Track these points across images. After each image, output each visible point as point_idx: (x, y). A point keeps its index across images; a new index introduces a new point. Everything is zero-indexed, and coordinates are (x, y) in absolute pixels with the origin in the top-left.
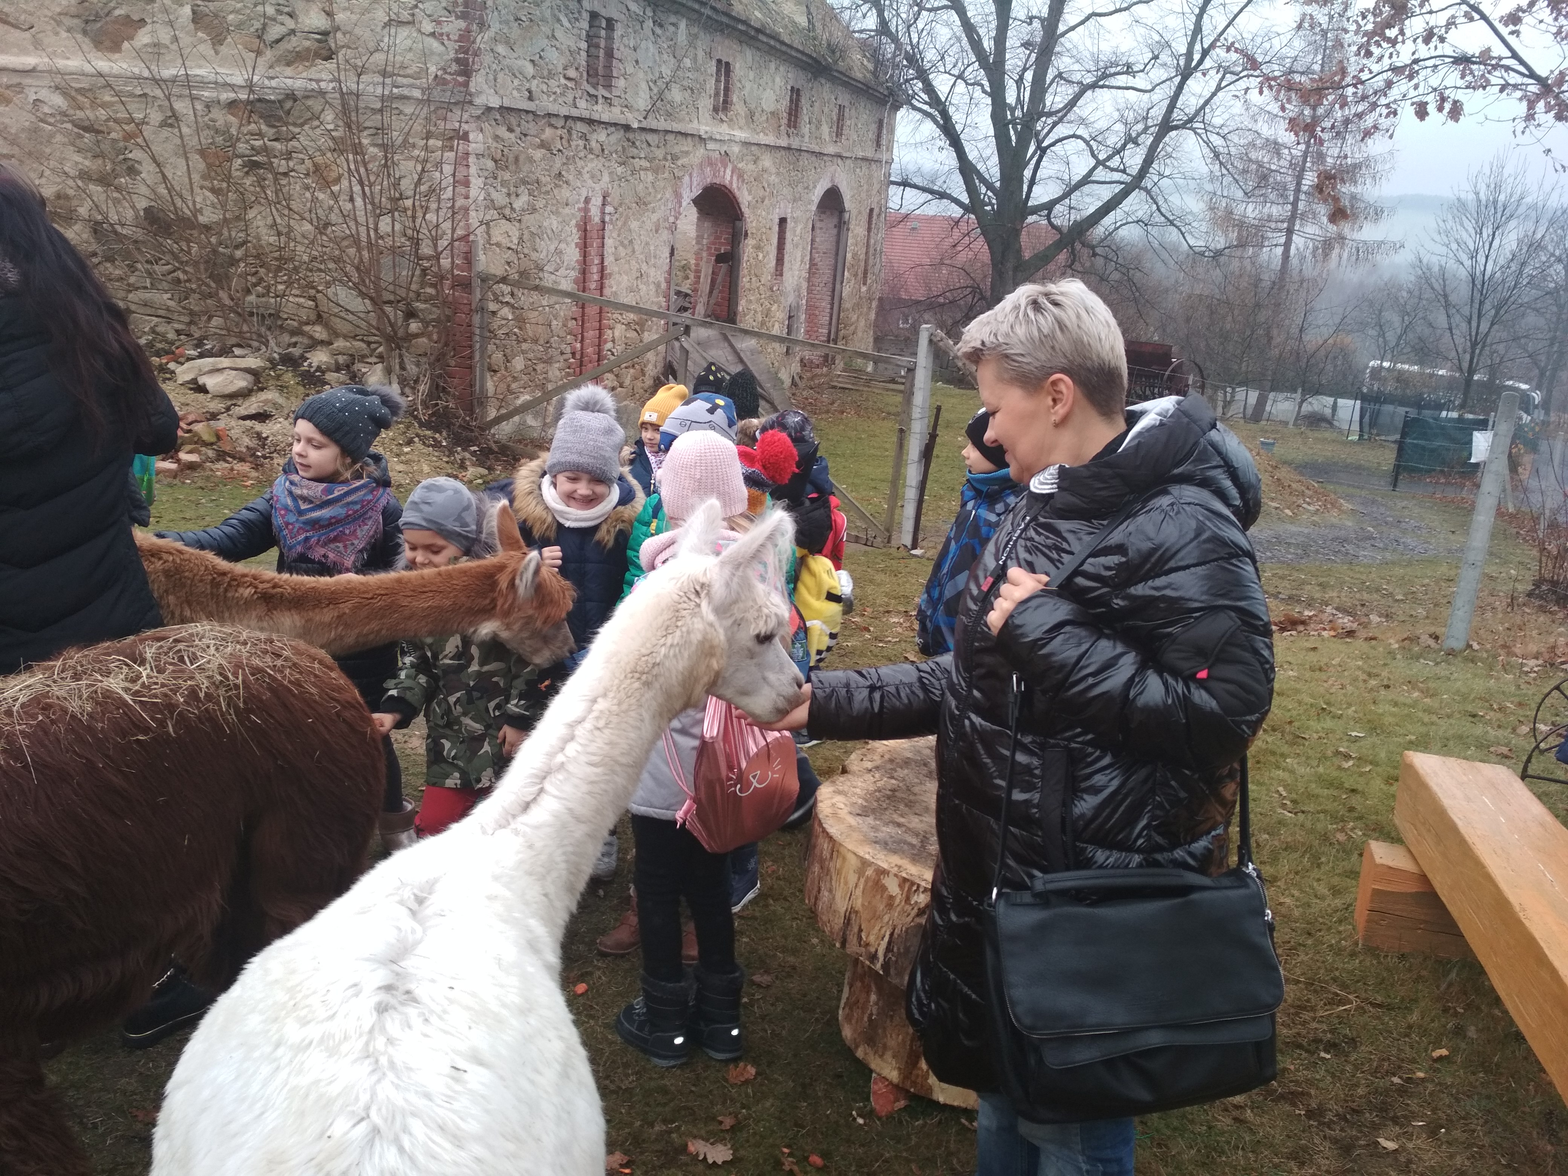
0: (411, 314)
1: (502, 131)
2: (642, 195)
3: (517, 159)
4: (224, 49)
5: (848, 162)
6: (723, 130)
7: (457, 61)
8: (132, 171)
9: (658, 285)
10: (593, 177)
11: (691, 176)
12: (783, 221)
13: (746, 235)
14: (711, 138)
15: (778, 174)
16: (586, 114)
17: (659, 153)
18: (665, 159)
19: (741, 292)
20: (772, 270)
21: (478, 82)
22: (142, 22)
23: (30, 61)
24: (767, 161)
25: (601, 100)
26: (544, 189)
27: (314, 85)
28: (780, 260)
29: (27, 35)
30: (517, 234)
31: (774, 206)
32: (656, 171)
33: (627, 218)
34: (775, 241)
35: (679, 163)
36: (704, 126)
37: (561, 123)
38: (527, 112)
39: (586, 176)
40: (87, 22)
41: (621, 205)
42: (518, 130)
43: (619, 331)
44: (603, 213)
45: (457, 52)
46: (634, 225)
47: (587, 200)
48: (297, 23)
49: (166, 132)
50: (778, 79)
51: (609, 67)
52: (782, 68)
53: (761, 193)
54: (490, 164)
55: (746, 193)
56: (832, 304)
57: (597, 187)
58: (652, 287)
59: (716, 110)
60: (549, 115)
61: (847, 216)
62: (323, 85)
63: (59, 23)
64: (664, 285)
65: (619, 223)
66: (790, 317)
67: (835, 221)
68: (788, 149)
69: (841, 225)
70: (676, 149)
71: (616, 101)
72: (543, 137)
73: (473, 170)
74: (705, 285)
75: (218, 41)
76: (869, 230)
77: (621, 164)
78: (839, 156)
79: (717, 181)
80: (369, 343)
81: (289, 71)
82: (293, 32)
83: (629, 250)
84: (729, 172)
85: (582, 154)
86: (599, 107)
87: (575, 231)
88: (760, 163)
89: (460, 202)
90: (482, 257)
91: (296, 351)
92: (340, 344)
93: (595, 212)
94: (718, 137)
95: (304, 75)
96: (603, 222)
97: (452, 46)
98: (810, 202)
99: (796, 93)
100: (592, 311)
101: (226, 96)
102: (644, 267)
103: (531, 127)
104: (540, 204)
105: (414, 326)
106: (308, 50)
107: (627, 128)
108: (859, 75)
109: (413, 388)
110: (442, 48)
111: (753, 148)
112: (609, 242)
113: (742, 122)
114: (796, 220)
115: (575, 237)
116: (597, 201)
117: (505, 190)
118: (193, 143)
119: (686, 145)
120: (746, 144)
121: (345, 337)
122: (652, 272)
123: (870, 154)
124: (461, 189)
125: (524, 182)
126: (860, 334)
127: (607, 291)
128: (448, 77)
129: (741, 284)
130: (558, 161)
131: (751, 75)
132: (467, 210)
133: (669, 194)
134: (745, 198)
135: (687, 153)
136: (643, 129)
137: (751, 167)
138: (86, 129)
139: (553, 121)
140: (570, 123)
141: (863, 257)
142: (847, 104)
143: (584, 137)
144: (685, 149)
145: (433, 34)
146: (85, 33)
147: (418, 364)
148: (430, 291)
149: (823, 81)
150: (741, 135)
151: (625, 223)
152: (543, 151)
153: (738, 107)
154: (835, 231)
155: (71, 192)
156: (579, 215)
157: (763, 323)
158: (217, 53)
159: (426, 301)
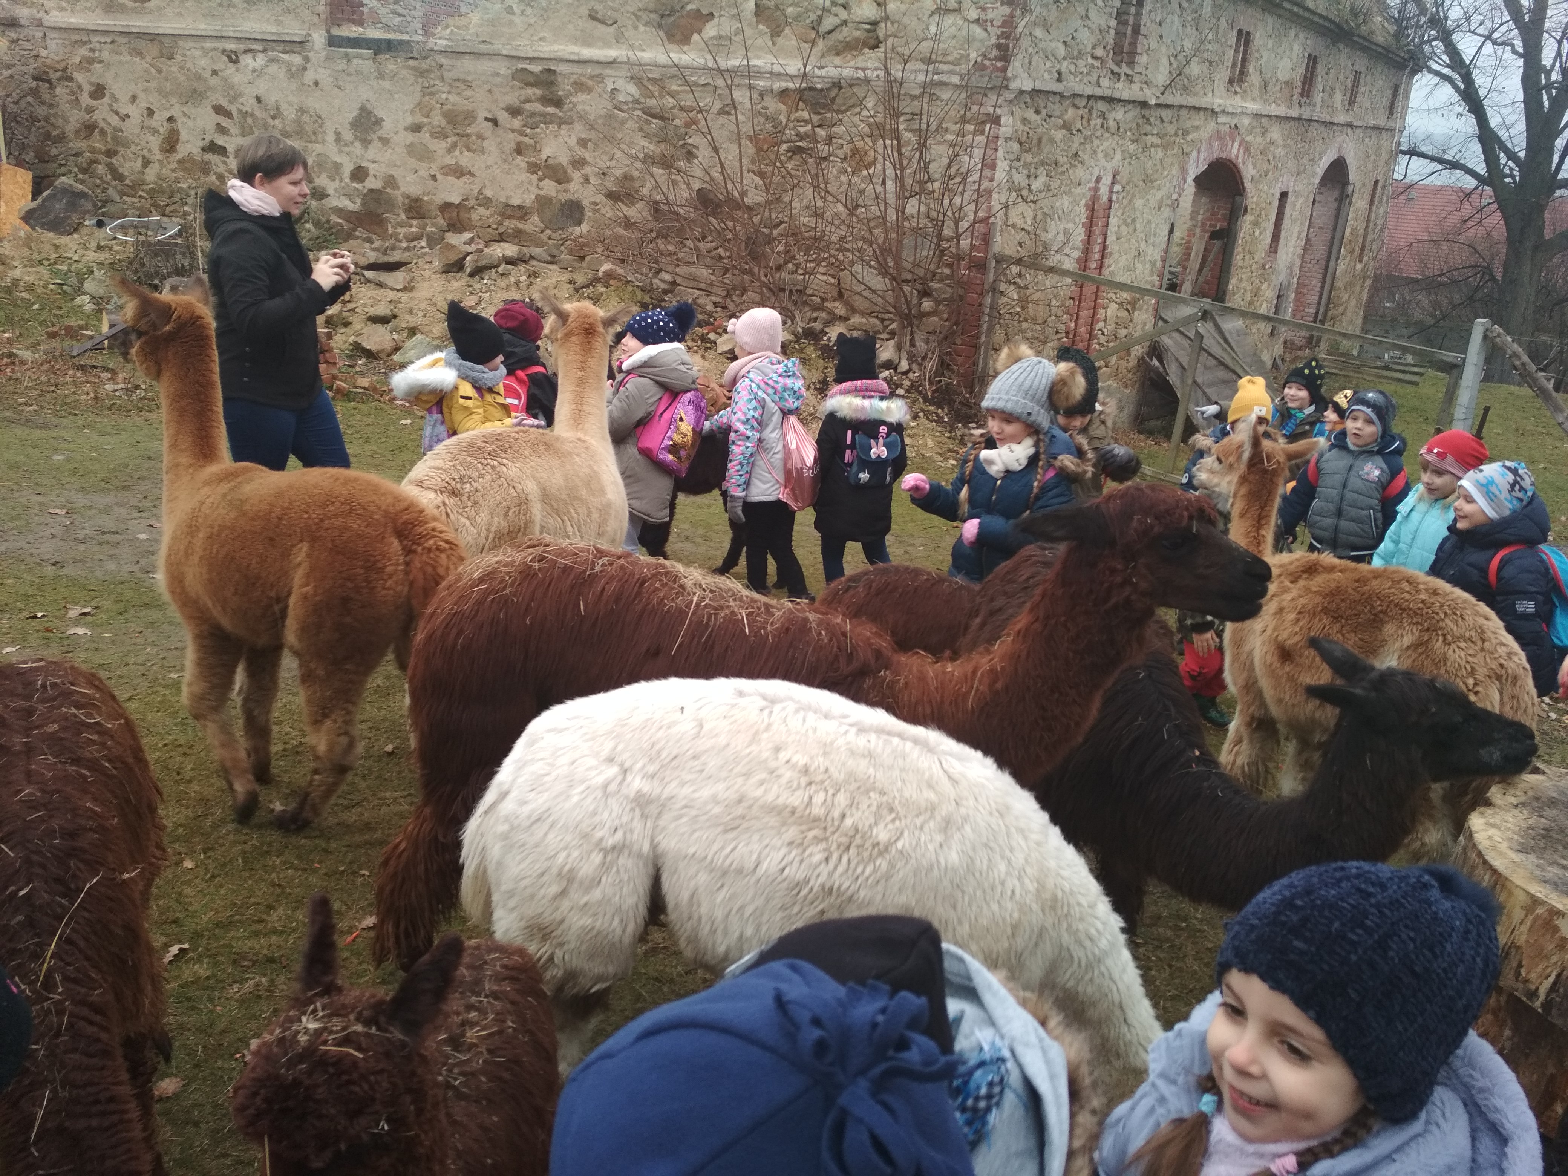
0: (926, 293)
1: (1030, 114)
2: (1150, 172)
3: (1040, 140)
4: (780, 40)
5: (1358, 131)
6: (1236, 103)
7: (998, 46)
8: (690, 155)
9: (1153, 264)
10: (1106, 156)
11: (1199, 151)
12: (1284, 195)
13: (1246, 210)
14: (1223, 112)
15: (1285, 146)
16: (1108, 93)
17: (1171, 129)
18: (1176, 135)
19: (1233, 271)
20: (1267, 247)
21: (1016, 66)
22: (711, 15)
23: (611, 53)
24: (1275, 133)
25: (1123, 78)
26: (1060, 170)
27: (861, 74)
28: (1276, 237)
29: (611, 29)
30: (1031, 214)
31: (1276, 180)
32: (1165, 147)
33: (1134, 196)
34: (1273, 217)
35: (1189, 138)
36: (1218, 99)
37: (1083, 103)
38: (1055, 93)
39: (1100, 155)
40: (662, 16)
41: (1128, 183)
42: (1044, 112)
43: (1112, 310)
44: (1111, 192)
45: (998, 37)
46: (1138, 203)
47: (1098, 180)
48: (849, 13)
49: (723, 119)
50: (1296, 47)
51: (1134, 44)
52: (1301, 35)
53: (1266, 166)
54: (1016, 146)
55: (1250, 167)
56: (1323, 283)
57: (1109, 166)
58: (1148, 266)
59: (1231, 82)
60: (1075, 96)
61: (1350, 188)
62: (868, 73)
63: (638, 18)
64: (1159, 264)
65: (1125, 202)
66: (1279, 297)
67: (1336, 194)
68: (1299, 119)
69: (1343, 199)
70: (1188, 124)
71: (1136, 78)
72: (1066, 117)
73: (1000, 153)
74: (1195, 263)
75: (776, 33)
76: (1372, 203)
77: (1134, 141)
78: (1350, 125)
79: (1224, 155)
80: (882, 320)
81: (837, 60)
82: (845, 23)
83: (1131, 228)
84: (1236, 145)
85: (1099, 133)
86: (1120, 85)
87: (1083, 210)
88: (1268, 136)
89: (985, 184)
90: (998, 238)
91: (817, 326)
92: (856, 320)
93: (1104, 191)
94: (1230, 110)
95: (852, 63)
96: (1110, 201)
97: (994, 31)
98: (1314, 174)
99: (1313, 60)
100: (1090, 289)
101: (779, 85)
102: (1143, 245)
103: (1056, 108)
104: (1055, 184)
105: (927, 304)
106: (857, 40)
107: (1144, 104)
108: (1380, 39)
109: (920, 365)
110: (985, 34)
111: (1263, 120)
112: (1113, 221)
113: (1256, 92)
114: (1297, 194)
115: (1083, 216)
116: (1107, 180)
117: (1025, 172)
118: (747, 128)
119: (1198, 119)
120: (1257, 116)
121: (863, 314)
122: (1150, 251)
123: (1381, 122)
124: (987, 172)
125: (1043, 163)
126: (1349, 314)
127: (1106, 272)
128: (987, 63)
129: (1234, 262)
130: (1077, 141)
131: (1270, 43)
132: (990, 192)
133: (1175, 171)
134: (1248, 171)
135: (1198, 128)
136: (1158, 105)
137: (1259, 139)
138: (654, 116)
139: (1077, 101)
140: (1092, 102)
141: (1361, 232)
142: (1363, 70)
143: (1103, 116)
144: (1197, 123)
145: (977, 21)
146: (660, 26)
147: (927, 342)
148: (947, 271)
149: (1341, 46)
150: (1253, 106)
151: (1130, 201)
152: (1064, 131)
153: (1254, 78)
154: (1335, 205)
155: (636, 174)
156: (1089, 194)
157: (1251, 303)
158: (774, 44)
159: (941, 281)
